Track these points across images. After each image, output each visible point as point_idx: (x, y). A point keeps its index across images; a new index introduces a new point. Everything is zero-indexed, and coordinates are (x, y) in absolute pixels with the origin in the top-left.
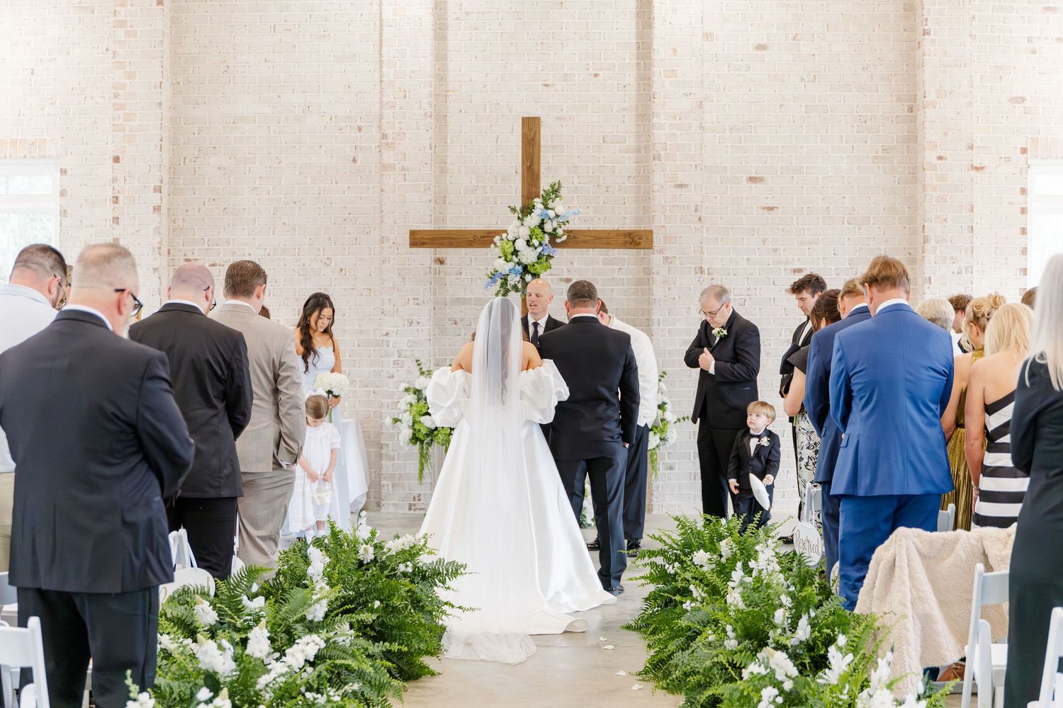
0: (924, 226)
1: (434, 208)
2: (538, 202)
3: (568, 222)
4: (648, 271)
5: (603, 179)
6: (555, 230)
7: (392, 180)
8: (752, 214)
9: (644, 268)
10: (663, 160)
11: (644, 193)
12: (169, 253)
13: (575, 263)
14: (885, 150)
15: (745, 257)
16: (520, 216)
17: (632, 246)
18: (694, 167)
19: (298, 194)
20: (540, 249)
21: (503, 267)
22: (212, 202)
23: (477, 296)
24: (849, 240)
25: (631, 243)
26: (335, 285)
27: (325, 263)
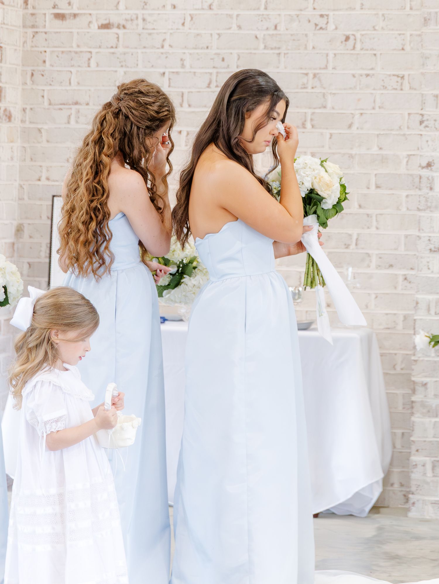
26: (334, 68)
27: (316, 25)
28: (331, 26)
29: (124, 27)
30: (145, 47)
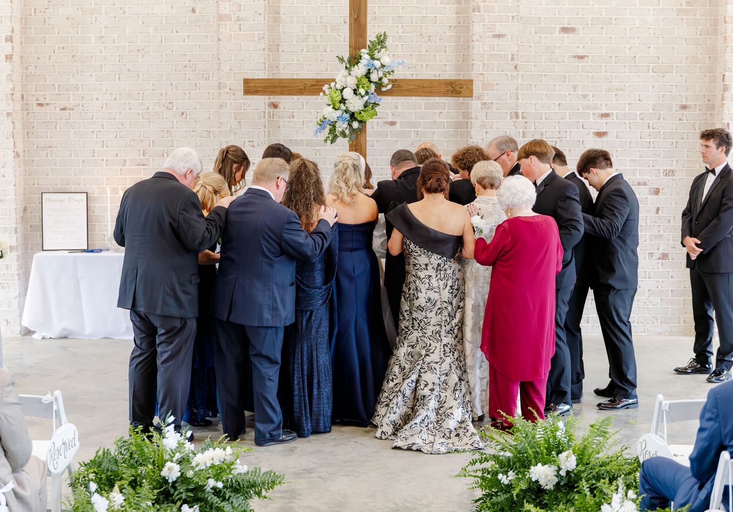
0: (724, 75)
1: (269, 55)
2: (364, 52)
3: (393, 71)
4: (467, 115)
5: (426, 29)
6: (380, 79)
7: (228, 30)
8: (564, 62)
9: (463, 113)
10: (482, 11)
11: (463, 42)
12: (23, 98)
13: (400, 109)
14: (688, 3)
15: (557, 103)
16: (348, 66)
17: (453, 95)
18: (511, 18)
19: (141, 43)
20: (366, 98)
21: (331, 114)
22: (62, 51)
23: (308, 138)
24: (653, 87)
25: (452, 92)
26: (177, 128)
27: (167, 107)
28: (175, 108)
29: (73, 109)
30: (83, 119)
